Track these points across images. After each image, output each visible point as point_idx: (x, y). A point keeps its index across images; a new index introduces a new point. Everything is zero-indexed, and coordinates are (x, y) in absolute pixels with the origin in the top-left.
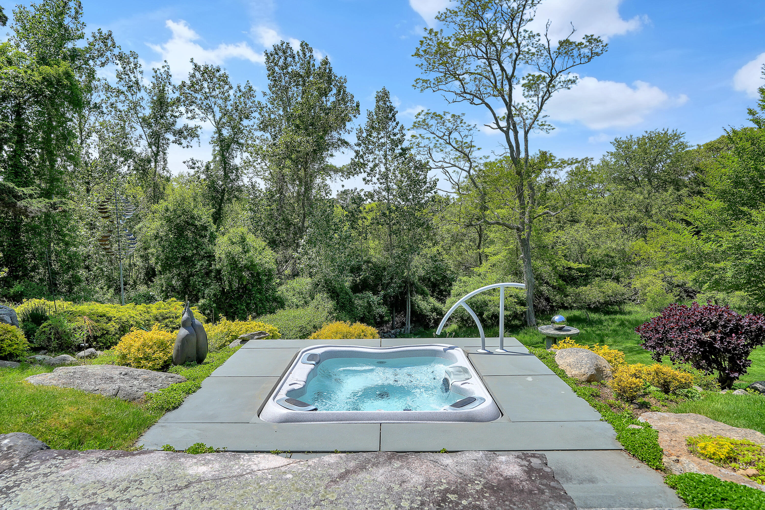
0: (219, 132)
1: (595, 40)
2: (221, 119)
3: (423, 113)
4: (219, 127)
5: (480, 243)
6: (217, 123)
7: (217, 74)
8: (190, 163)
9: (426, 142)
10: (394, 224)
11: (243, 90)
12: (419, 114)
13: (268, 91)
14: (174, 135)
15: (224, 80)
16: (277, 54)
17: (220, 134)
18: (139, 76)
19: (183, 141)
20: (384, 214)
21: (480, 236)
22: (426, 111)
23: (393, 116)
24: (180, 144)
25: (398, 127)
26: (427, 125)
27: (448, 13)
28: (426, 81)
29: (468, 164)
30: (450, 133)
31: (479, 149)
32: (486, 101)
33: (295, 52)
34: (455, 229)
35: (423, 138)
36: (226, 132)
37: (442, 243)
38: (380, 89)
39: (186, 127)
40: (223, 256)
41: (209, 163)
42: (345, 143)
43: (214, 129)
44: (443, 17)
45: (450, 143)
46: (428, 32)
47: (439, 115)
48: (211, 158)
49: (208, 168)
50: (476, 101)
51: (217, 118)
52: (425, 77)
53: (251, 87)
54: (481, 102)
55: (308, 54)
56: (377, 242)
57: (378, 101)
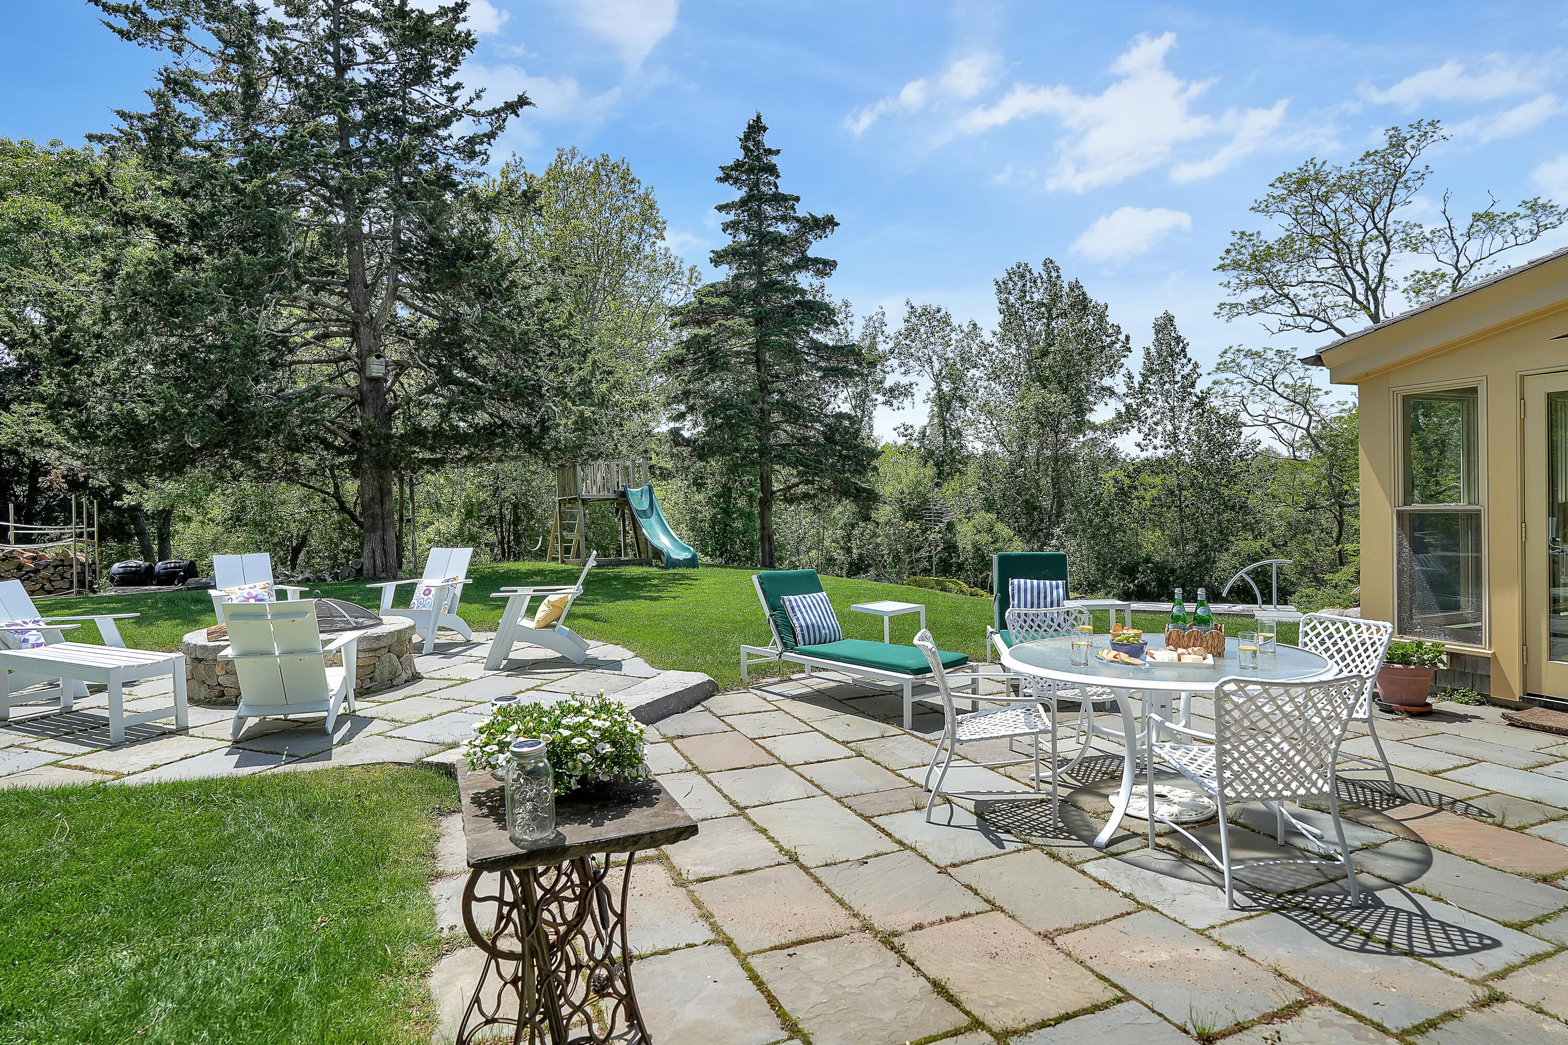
0: (938, 386)
1: (1544, 206)
2: (941, 371)
3: (1232, 351)
4: (938, 379)
5: (1340, 534)
6: (936, 376)
7: (938, 316)
8: (902, 430)
9: (1237, 388)
10: (1187, 506)
11: (966, 330)
12: (1225, 352)
13: (998, 330)
14: (884, 395)
15: (946, 321)
16: (1011, 278)
17: (940, 390)
18: (849, 327)
19: (895, 402)
20: (1172, 492)
21: (1341, 524)
22: (1236, 347)
23: (1183, 350)
24: (891, 405)
25: (1190, 366)
26: (1238, 365)
27: (1271, 200)
28: (1236, 305)
29: (1306, 418)
30: (1274, 377)
31: (1327, 393)
32: (1336, 324)
33: (1036, 275)
34: (1293, 514)
35: (1231, 382)
36: (946, 387)
37: (1268, 535)
38: (1160, 314)
39: (898, 385)
40: (969, 547)
41: (925, 428)
42: (1111, 392)
43: (933, 384)
44: (1263, 206)
45: (1275, 390)
46: (1238, 236)
47: (1257, 353)
48: (925, 421)
49: (923, 433)
50: (1318, 325)
51: (936, 370)
52: (1233, 300)
53: (975, 325)
54: (1325, 326)
55: (1054, 274)
56: (1158, 533)
57: (1157, 333)
